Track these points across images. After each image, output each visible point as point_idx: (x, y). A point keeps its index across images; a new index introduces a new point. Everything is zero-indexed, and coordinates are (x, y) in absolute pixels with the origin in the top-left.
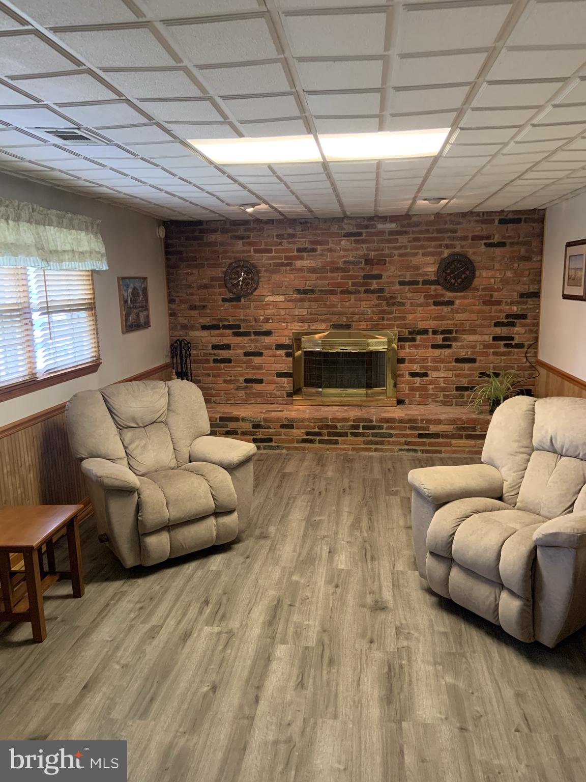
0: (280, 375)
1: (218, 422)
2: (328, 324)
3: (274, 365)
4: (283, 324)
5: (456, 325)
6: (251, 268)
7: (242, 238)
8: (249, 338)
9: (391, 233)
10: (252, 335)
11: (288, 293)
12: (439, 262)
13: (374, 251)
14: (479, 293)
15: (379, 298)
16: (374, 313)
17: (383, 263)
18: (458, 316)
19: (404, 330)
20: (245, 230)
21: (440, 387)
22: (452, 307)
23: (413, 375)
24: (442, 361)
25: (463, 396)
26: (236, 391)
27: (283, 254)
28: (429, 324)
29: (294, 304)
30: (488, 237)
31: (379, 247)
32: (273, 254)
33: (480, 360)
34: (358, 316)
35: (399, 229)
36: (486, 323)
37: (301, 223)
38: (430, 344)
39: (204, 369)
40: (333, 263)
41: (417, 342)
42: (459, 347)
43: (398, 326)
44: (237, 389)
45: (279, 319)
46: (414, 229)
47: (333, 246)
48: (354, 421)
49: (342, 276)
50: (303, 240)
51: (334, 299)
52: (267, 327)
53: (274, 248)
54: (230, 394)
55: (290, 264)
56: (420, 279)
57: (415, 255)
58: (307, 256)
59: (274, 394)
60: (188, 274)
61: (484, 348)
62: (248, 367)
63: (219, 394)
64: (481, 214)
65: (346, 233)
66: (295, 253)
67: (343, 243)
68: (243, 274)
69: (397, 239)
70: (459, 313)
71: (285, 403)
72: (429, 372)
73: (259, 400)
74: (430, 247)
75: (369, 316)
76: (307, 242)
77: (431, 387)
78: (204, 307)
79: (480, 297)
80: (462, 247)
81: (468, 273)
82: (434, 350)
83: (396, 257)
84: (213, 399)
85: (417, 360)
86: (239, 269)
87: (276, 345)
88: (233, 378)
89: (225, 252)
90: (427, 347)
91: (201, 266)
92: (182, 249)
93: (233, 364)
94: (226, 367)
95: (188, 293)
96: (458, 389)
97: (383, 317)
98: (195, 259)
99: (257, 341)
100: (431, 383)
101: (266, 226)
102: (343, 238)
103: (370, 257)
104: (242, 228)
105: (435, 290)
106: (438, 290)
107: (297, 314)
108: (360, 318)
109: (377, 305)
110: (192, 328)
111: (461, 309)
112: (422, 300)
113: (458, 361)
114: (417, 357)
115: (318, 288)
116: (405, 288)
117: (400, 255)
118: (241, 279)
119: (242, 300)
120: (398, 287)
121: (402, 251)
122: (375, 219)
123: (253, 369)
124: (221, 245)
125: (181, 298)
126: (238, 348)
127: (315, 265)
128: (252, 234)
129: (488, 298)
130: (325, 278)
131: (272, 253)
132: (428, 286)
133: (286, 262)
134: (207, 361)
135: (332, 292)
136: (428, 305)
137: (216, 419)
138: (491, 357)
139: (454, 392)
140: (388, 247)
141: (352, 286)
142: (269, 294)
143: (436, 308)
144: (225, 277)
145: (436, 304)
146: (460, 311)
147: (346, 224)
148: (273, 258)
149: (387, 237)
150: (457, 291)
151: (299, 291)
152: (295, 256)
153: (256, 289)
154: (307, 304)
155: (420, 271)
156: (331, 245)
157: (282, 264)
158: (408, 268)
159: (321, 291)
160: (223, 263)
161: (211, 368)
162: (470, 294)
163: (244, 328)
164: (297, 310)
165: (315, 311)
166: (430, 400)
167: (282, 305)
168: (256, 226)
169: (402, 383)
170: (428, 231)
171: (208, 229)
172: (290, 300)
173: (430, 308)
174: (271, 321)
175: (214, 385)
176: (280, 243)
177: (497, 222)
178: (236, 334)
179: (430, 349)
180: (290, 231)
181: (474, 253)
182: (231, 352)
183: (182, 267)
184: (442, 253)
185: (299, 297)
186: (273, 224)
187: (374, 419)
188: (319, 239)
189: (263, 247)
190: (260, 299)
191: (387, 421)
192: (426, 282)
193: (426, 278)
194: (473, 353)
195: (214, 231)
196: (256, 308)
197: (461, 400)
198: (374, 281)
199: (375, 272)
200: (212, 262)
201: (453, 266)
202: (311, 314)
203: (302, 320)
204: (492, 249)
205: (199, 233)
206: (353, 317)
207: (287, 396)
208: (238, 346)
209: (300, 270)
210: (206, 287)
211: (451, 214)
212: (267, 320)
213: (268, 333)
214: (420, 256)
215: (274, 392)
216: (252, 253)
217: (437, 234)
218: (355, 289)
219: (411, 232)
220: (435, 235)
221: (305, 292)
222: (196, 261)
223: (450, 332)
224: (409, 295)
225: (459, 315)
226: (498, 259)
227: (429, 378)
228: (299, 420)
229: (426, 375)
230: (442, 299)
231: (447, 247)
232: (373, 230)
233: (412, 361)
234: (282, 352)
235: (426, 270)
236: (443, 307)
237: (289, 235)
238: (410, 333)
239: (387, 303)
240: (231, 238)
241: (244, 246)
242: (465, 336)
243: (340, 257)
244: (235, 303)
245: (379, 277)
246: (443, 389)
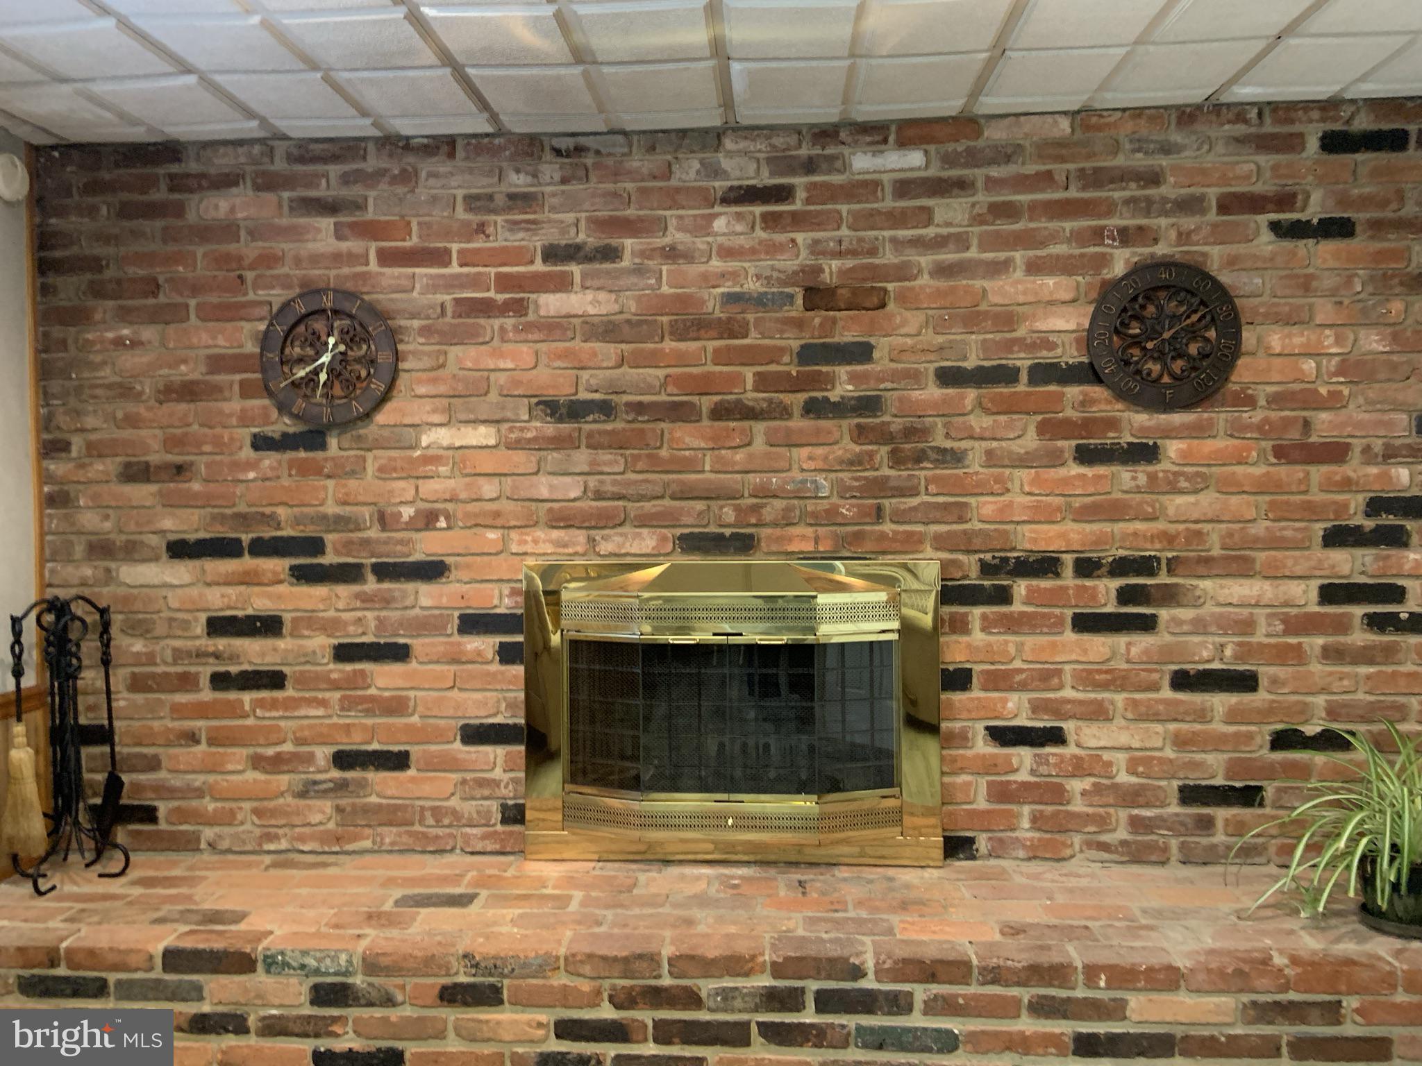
0: (477, 735)
1: (157, 973)
2: (668, 533)
3: (455, 693)
4: (492, 535)
5: (1169, 539)
6: (367, 319)
7: (330, 208)
8: (355, 588)
9: (904, 187)
10: (371, 578)
11: (509, 415)
12: (1094, 295)
13: (839, 254)
14: (1258, 416)
15: (860, 434)
16: (843, 491)
17: (875, 300)
18: (1178, 503)
19: (961, 557)
20: (346, 179)
21: (1116, 787)
22: (1150, 468)
23: (1005, 736)
24: (1118, 682)
25: (1206, 824)
26: (302, 802)
27: (492, 271)
28: (1062, 535)
29: (534, 457)
30: (1285, 200)
31: (860, 240)
32: (455, 269)
33: (1274, 681)
34: (779, 504)
35: (932, 172)
36: (1289, 530)
37: (558, 152)
38: (1069, 613)
39: (178, 711)
40: (683, 300)
41: (1017, 607)
42: (1186, 628)
43: (940, 543)
44: (303, 794)
45: (476, 515)
46: (995, 172)
47: (680, 236)
48: (778, 970)
49: (716, 351)
50: (569, 217)
51: (688, 437)
52: (425, 546)
53: (455, 247)
54: (273, 813)
55: (519, 307)
56: (1023, 362)
57: (998, 269)
58: (584, 276)
59: (454, 813)
60: (119, 342)
61: (1287, 632)
62: (348, 705)
63: (232, 813)
64: (1253, 114)
65: (731, 188)
66: (539, 266)
67: (720, 224)
68: (332, 341)
69: (928, 211)
70: (1181, 492)
71: (497, 847)
72: (1069, 726)
73: (390, 834)
74: (1053, 238)
75: (825, 504)
76: (583, 224)
77: (1077, 786)
78: (179, 470)
79: (1262, 430)
80: (1184, 237)
81: (1212, 334)
82: (1086, 637)
83: (925, 280)
84: (208, 833)
85: (1018, 678)
86: (319, 325)
87: (461, 617)
88: (288, 747)
89: (269, 260)
90: (1055, 626)
91: (171, 315)
92: (98, 250)
93: (289, 692)
94: (260, 703)
95: (120, 415)
96: (1190, 795)
97: (879, 509)
98: (153, 288)
99: (387, 601)
100: (1079, 768)
101: (426, 166)
102: (717, 209)
103: (826, 277)
104: (334, 170)
105: (1085, 403)
106: (1093, 402)
107: (545, 493)
108: (788, 510)
109: (855, 462)
110: (132, 551)
111: (1188, 478)
112: (1030, 441)
113: (1182, 681)
114: (1017, 664)
115: (626, 398)
116: (963, 398)
117: (942, 271)
118: (326, 359)
119: (333, 442)
120: (933, 392)
121: (948, 257)
122: (843, 135)
123: (369, 712)
124: (253, 234)
125: (94, 437)
126: (309, 627)
127: (617, 308)
128: (372, 194)
129: (1294, 435)
130: (652, 360)
131: (447, 264)
132: (1053, 388)
133: (501, 297)
134: (186, 682)
135: (679, 412)
136: (1055, 460)
137: (151, 957)
138: (1317, 668)
139: (1174, 808)
140: (894, 240)
141: (756, 389)
142: (436, 418)
143: (1088, 471)
144: (261, 354)
145: (1086, 456)
146: (1183, 484)
147: (730, 154)
148: (452, 283)
149: (889, 203)
150: (1168, 406)
151: (551, 408)
152: (536, 276)
153: (385, 398)
154: (581, 458)
155: (1021, 332)
156: (675, 236)
157: (485, 308)
158: (973, 319)
159: (639, 408)
160: (260, 303)
161: (202, 711)
162: (1221, 417)
163: (337, 553)
164: (543, 479)
165: (614, 483)
166: (1077, 839)
167: (487, 463)
168: (384, 165)
169: (962, 770)
170: (1047, 178)
171: (203, 176)
172: (518, 441)
173: (1062, 472)
174: (442, 523)
175: (211, 778)
176: (481, 229)
177: (1313, 144)
178: (304, 575)
179: (1070, 636)
180: (518, 181)
181: (1232, 262)
182: (282, 644)
183: (98, 316)
184: (1103, 261)
185: (550, 429)
186: (452, 155)
187: (870, 965)
188: (631, 212)
189: (413, 241)
190: (403, 438)
191: (929, 971)
192: (1045, 373)
193: (1045, 356)
194: (1246, 651)
195: (227, 181)
196: (385, 472)
197: (1205, 841)
198: (842, 371)
199: (846, 335)
200: (213, 299)
201: (1151, 309)
202: (599, 496)
203: (562, 519)
204: (1304, 247)
205: (172, 190)
206: (763, 506)
207: (505, 821)
208: (311, 622)
209: (555, 327)
210: (188, 392)
211: (1138, 112)
212: (428, 520)
213: (432, 571)
214: (1019, 274)
215: (454, 802)
216: (373, 266)
217: (1084, 188)
218: (770, 401)
219: (980, 184)
220: (1073, 193)
221: (574, 411)
222: (155, 295)
223: (1146, 566)
224: (980, 422)
225: (1180, 500)
226: (1329, 281)
227: (1070, 750)
228: (525, 965)
229: (1055, 737)
230: (1110, 438)
231: (1125, 237)
232: (836, 179)
233: (1000, 681)
234: (486, 644)
235: (1041, 325)
236: (1115, 468)
237: (512, 197)
238: (987, 569)
239: (893, 452)
240: (291, 209)
241: (339, 237)
242: (1206, 584)
243: (708, 281)
244: (302, 454)
245: (862, 352)
246: (1131, 797)
